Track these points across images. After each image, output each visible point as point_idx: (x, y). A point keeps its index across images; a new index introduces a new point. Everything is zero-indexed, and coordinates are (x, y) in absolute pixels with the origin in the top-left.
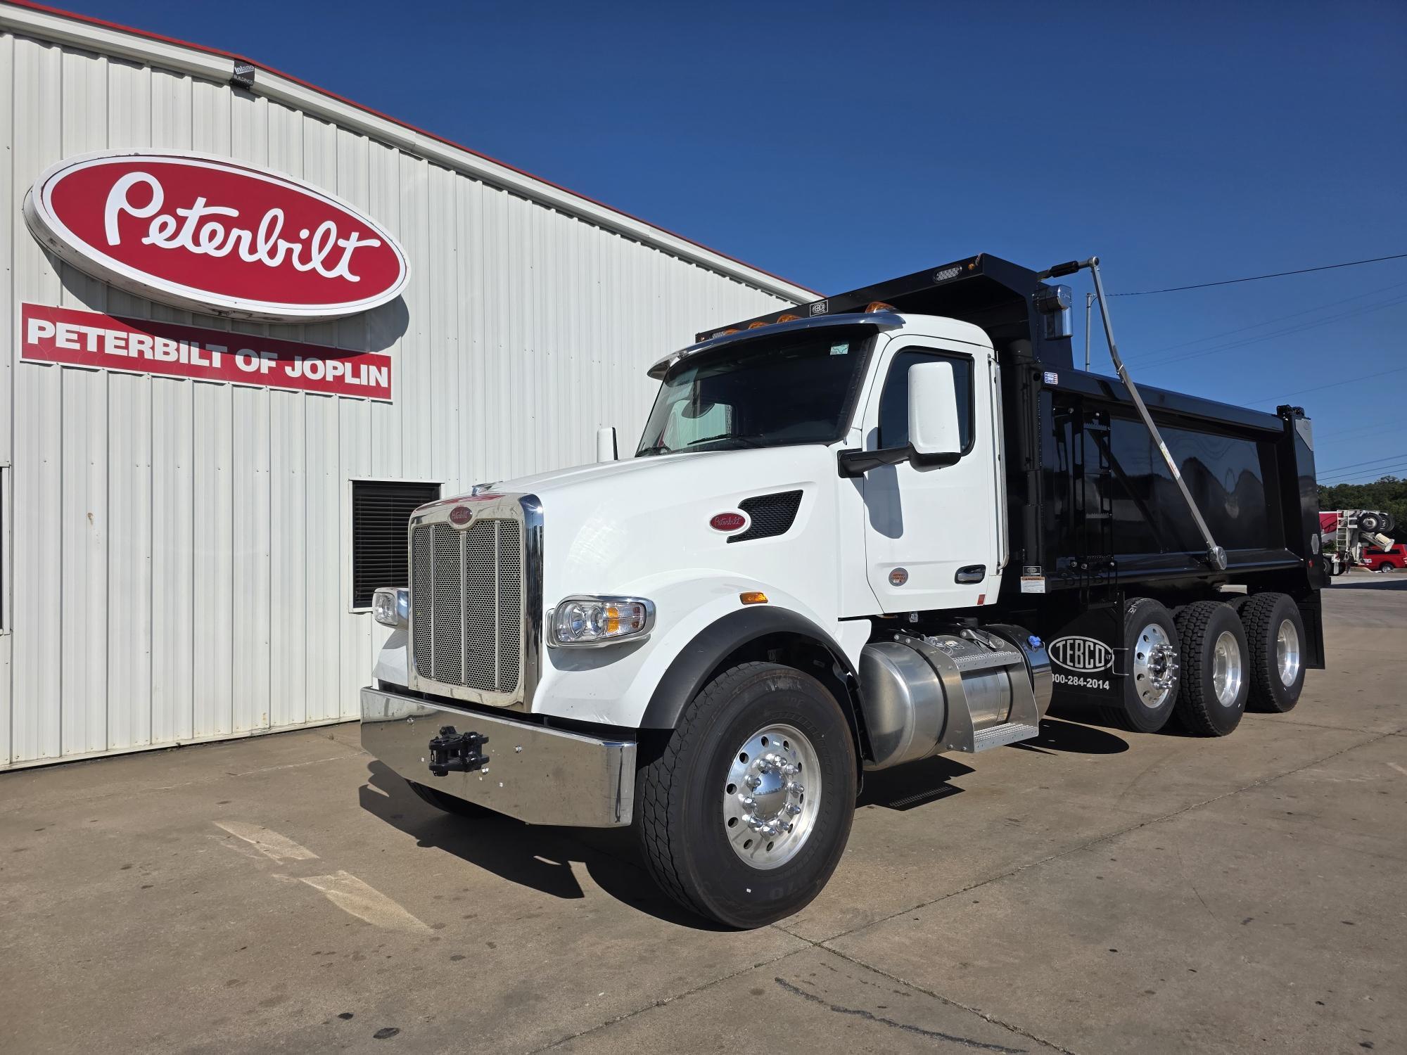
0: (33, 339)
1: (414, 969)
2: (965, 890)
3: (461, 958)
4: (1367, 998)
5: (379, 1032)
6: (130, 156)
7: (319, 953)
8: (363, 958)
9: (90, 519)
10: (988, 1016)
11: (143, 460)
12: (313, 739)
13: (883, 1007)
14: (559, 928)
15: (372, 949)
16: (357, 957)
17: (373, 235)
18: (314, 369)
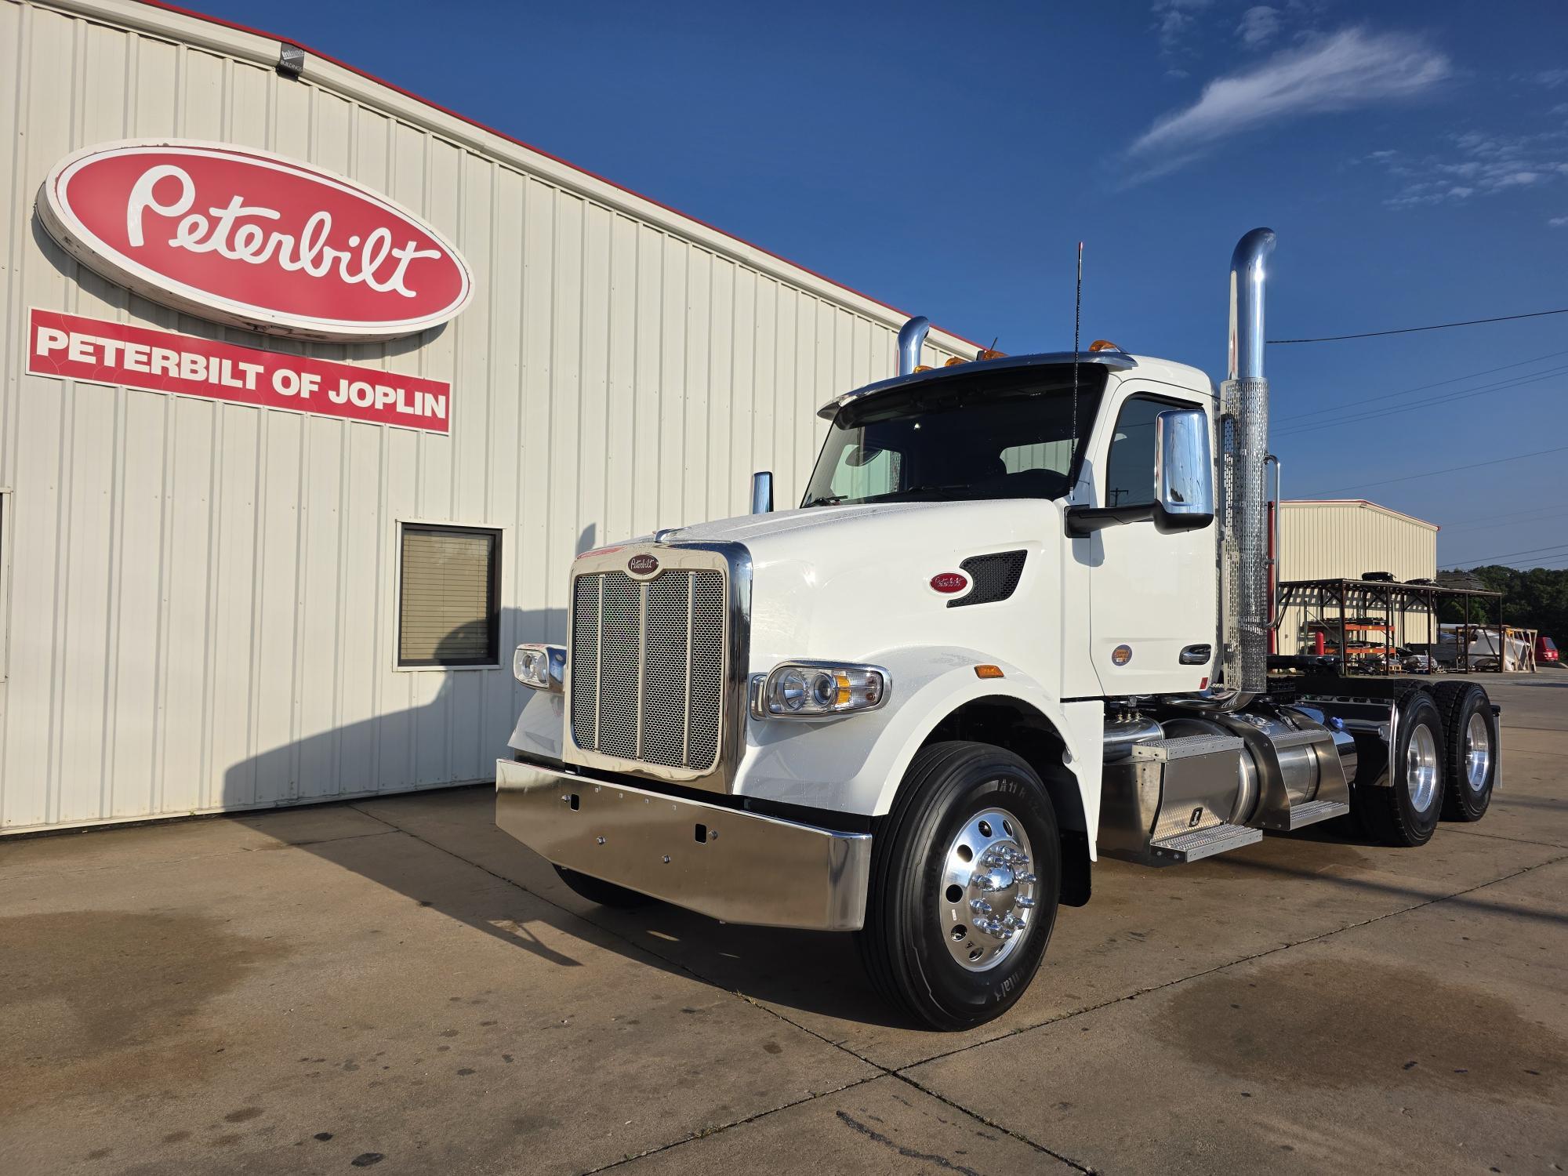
0: (43, 350)
1: (413, 1083)
3: (471, 1072)
5: (359, 1158)
6: (158, 146)
7: (305, 1059)
8: (357, 1067)
13: (962, 1153)
14: (590, 1041)
15: (368, 1057)
16: (350, 1066)
17: (433, 245)
18: (362, 394)
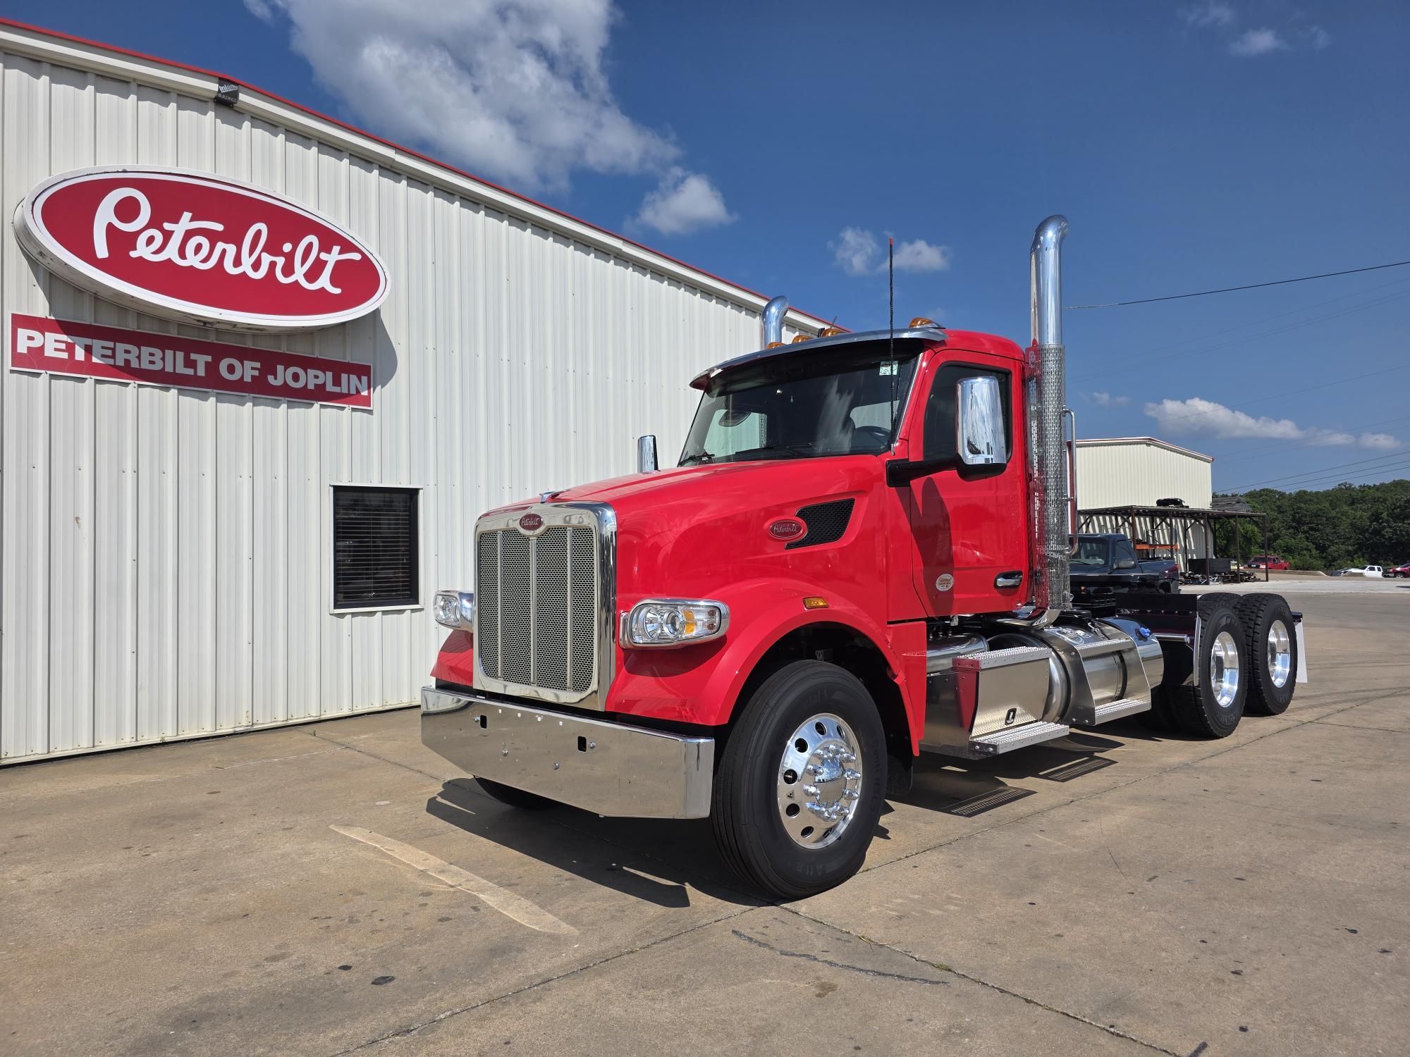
0: (22, 349)
1: (405, 929)
2: (906, 857)
3: (448, 919)
4: (1245, 937)
5: (376, 980)
6: (118, 172)
7: (315, 918)
8: (358, 921)
9: (78, 523)
10: (916, 956)
11: (129, 465)
12: (295, 735)
13: (826, 951)
14: (538, 894)
15: (366, 914)
16: (353, 920)
17: (354, 249)
18: (296, 377)
